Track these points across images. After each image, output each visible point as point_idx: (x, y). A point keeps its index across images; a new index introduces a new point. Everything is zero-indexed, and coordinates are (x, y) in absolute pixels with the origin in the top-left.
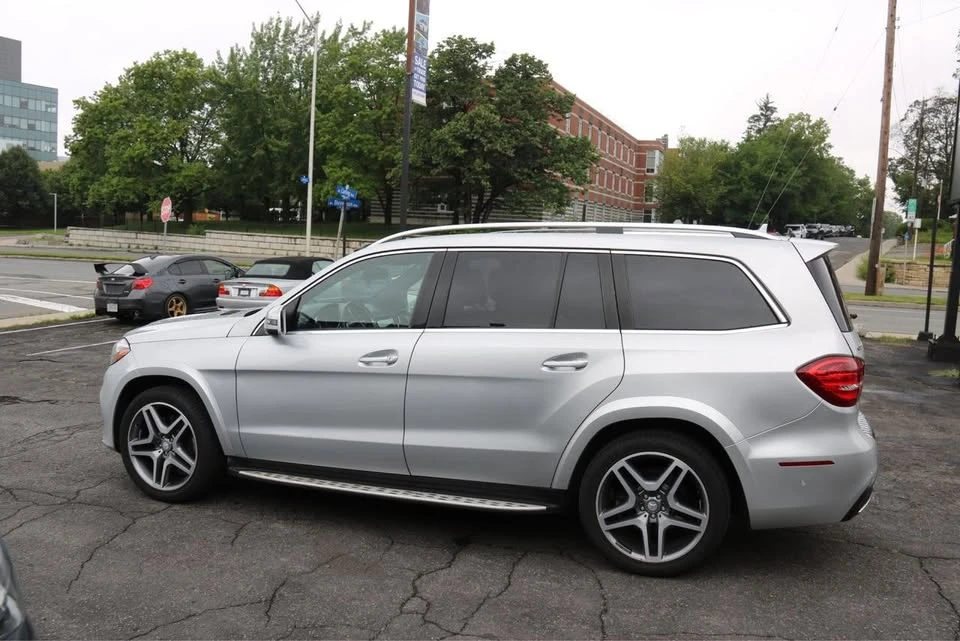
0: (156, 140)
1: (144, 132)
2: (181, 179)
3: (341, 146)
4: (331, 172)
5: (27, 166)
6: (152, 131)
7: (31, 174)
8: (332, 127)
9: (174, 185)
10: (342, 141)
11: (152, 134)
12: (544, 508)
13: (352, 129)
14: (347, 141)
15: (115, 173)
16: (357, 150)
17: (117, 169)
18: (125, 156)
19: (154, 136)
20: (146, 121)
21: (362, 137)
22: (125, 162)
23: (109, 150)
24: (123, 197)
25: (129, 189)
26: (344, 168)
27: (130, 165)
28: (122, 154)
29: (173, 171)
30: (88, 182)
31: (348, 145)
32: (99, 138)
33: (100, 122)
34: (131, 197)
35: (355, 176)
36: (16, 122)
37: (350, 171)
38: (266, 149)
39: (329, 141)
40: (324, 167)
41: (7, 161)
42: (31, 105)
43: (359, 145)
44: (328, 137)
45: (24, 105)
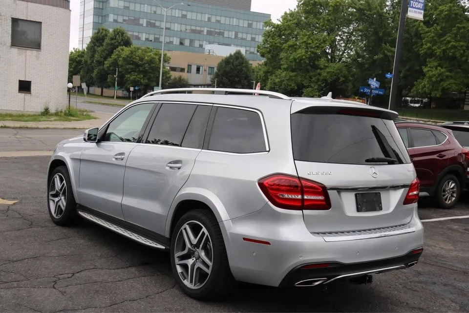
0: (312, 48)
1: (305, 42)
2: (325, 74)
3: (438, 52)
4: (428, 71)
5: (243, 63)
6: (310, 41)
7: (244, 69)
8: (433, 37)
9: (321, 78)
10: (439, 48)
11: (310, 44)
12: (164, 248)
13: (449, 39)
14: (444, 48)
15: (284, 68)
16: (451, 54)
17: (286, 66)
18: (291, 58)
19: (311, 45)
20: (306, 35)
21: (457, 44)
22: (291, 62)
23: (283, 55)
24: (288, 85)
25: (292, 80)
26: (439, 68)
27: (294, 64)
28: (289, 57)
29: (321, 69)
30: (269, 74)
31: (444, 51)
32: (277, 46)
33: (280, 36)
34: (293, 85)
35: (448, 74)
36: (244, 36)
37: (443, 70)
38: (384, 53)
39: (429, 48)
40: (423, 67)
41: (232, 61)
42: (254, 25)
43: (452, 51)
44: (429, 45)
45: (250, 25)
